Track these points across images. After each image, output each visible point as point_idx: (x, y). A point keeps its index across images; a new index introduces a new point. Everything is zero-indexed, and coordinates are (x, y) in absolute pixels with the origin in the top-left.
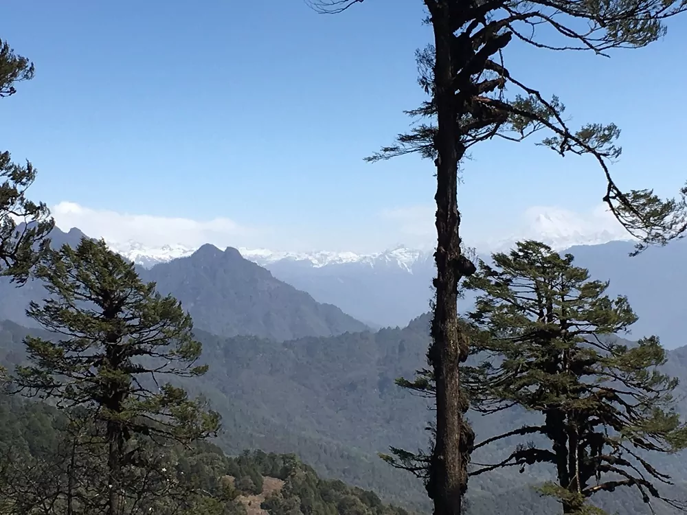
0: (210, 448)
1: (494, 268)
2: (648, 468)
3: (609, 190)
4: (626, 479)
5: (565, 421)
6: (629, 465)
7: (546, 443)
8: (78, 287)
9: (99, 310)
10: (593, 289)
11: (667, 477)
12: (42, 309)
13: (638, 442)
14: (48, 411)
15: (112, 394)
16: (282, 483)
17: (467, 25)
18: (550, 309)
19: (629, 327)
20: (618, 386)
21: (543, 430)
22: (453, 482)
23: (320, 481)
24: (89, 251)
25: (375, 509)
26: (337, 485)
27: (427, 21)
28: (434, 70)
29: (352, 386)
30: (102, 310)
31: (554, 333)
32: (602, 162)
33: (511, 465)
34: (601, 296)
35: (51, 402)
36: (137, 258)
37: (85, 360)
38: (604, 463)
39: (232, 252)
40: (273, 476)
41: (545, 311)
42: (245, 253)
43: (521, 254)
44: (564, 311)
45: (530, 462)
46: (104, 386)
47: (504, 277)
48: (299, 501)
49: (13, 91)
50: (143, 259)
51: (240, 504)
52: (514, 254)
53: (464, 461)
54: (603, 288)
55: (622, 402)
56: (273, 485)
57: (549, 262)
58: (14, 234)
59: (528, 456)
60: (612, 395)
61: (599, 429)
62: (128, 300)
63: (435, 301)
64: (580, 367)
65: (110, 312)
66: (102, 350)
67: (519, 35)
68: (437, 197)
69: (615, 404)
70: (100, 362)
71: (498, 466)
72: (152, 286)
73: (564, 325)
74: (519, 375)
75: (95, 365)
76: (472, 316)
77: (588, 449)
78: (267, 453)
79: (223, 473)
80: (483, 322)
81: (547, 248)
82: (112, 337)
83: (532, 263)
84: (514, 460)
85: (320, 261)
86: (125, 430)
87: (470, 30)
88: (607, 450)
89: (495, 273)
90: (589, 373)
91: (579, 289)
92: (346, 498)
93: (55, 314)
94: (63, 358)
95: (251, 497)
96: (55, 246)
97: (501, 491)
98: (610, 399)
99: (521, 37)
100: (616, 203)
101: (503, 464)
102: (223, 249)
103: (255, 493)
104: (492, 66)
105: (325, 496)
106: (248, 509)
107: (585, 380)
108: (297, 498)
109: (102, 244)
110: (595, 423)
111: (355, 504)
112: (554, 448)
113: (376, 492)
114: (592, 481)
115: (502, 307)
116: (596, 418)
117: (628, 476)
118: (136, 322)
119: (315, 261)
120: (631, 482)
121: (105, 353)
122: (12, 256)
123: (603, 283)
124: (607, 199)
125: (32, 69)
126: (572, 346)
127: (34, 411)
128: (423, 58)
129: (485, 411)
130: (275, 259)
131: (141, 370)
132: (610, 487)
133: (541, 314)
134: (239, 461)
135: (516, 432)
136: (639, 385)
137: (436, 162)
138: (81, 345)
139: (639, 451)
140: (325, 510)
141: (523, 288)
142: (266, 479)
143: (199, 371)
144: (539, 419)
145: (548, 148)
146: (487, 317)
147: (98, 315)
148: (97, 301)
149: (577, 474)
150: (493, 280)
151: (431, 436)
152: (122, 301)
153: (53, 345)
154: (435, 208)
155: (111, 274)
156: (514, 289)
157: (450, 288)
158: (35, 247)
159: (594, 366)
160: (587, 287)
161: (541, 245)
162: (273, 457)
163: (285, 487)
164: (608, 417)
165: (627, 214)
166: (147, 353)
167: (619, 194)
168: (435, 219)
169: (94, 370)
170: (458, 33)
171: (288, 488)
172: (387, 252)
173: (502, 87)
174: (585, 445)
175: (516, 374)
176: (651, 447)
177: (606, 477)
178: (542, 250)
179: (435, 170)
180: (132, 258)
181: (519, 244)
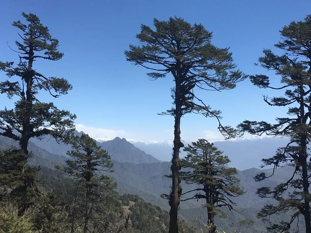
0: (116, 192)
1: (192, 146)
2: (230, 201)
3: (219, 126)
4: (225, 204)
5: (209, 187)
6: (225, 200)
7: (203, 193)
8: (81, 146)
9: (86, 153)
10: (218, 153)
11: (235, 204)
12: (71, 153)
13: (228, 194)
14: (72, 180)
15: (88, 176)
16: (135, 203)
17: (184, 82)
18: (206, 157)
19: (228, 164)
20: (224, 179)
21: (203, 190)
22: (176, 201)
23: (145, 203)
24: (84, 137)
25: (159, 211)
26: (150, 204)
27: (174, 81)
28: (175, 93)
29: (155, 177)
30: (87, 153)
31: (207, 164)
32: (218, 119)
33: (194, 199)
34: (221, 155)
35: (72, 177)
36: (98, 140)
37: (81, 166)
38: (219, 199)
39: (124, 139)
40: (132, 201)
41: (205, 158)
42: (128, 140)
43: (200, 142)
44: (210, 159)
45: (199, 198)
46: (86, 173)
47: (195, 148)
48: (139, 208)
49: (67, 93)
50: (100, 140)
51: (123, 208)
52: (198, 142)
53: (179, 196)
54: (221, 153)
55: (224, 183)
56: (132, 203)
57: (207, 145)
58: (65, 131)
59: (199, 196)
60: (222, 181)
61: (217, 190)
62: (94, 151)
63: (173, 153)
64: (213, 173)
65: (89, 154)
66: (86, 163)
67: (197, 85)
68: (175, 126)
69: (223, 184)
70: (85, 167)
71: (191, 199)
72: (100, 147)
73: (210, 162)
74: (197, 175)
75: (84, 168)
76: (186, 158)
77: (215, 195)
78: (131, 194)
79: (118, 199)
80: (189, 160)
81: (207, 141)
82: (89, 161)
83: (202, 145)
84: (195, 197)
85: (148, 143)
86: (91, 186)
87: (185, 83)
88: (220, 196)
89: (192, 148)
90: (216, 175)
91: (215, 152)
92: (152, 208)
93: (74, 154)
94: (76, 166)
95: (126, 207)
96: (75, 135)
97: (194, 208)
98: (221, 182)
99: (198, 86)
100: (221, 129)
101: (192, 198)
102: (122, 138)
103: (127, 206)
104: (190, 93)
105: (146, 207)
106: (125, 210)
107: (215, 177)
108: (138, 207)
109: (87, 135)
110: (217, 188)
111: (154, 210)
112: (206, 195)
113: (160, 206)
114: (215, 204)
115: (194, 156)
116: (217, 187)
117: (225, 203)
118: (95, 157)
119: (146, 143)
120: (226, 205)
121: (87, 165)
122: (64, 137)
123: (222, 152)
124: (219, 128)
125: (72, 87)
126: (212, 168)
127: (68, 180)
128: (172, 90)
129: (188, 183)
130: (136, 141)
131: (96, 170)
132: (220, 206)
133: (204, 159)
134: (123, 196)
135: (196, 190)
136: (229, 179)
137: (175, 117)
138: (81, 162)
139: (229, 197)
140: (146, 211)
141: (200, 151)
142: (130, 202)
143: (112, 171)
144: (202, 186)
145: (203, 115)
146: (190, 159)
147: (85, 154)
148: (85, 151)
149: (212, 202)
150: (192, 149)
151: (170, 189)
152: (92, 151)
153: (73, 162)
154: (174, 129)
155: (89, 143)
156: (197, 152)
157: (177, 150)
158: (70, 135)
159: (217, 173)
160: (217, 152)
161: (205, 140)
162: (132, 195)
163: (135, 204)
164: (221, 187)
165: (224, 132)
166: (98, 165)
167: (222, 127)
168: (174, 132)
169: (84, 169)
170: (182, 84)
171: (136, 204)
172: (166, 141)
173: (193, 98)
174: (214, 194)
175: (197, 174)
176: (231, 195)
177: (220, 203)
178: (205, 141)
179: (174, 119)
180: (97, 140)
181: (199, 140)
